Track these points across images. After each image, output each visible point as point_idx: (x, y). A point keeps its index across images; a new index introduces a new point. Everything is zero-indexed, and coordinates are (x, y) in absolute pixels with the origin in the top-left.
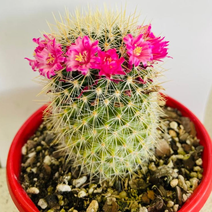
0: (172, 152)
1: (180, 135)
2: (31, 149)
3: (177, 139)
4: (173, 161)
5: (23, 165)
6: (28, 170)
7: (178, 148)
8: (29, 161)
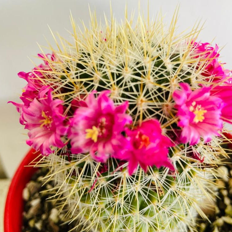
0: (218, 211)
1: (230, 186)
2: (35, 193)
3: (225, 193)
4: (218, 227)
5: (24, 214)
6: (31, 223)
7: (225, 206)
8: (32, 211)
